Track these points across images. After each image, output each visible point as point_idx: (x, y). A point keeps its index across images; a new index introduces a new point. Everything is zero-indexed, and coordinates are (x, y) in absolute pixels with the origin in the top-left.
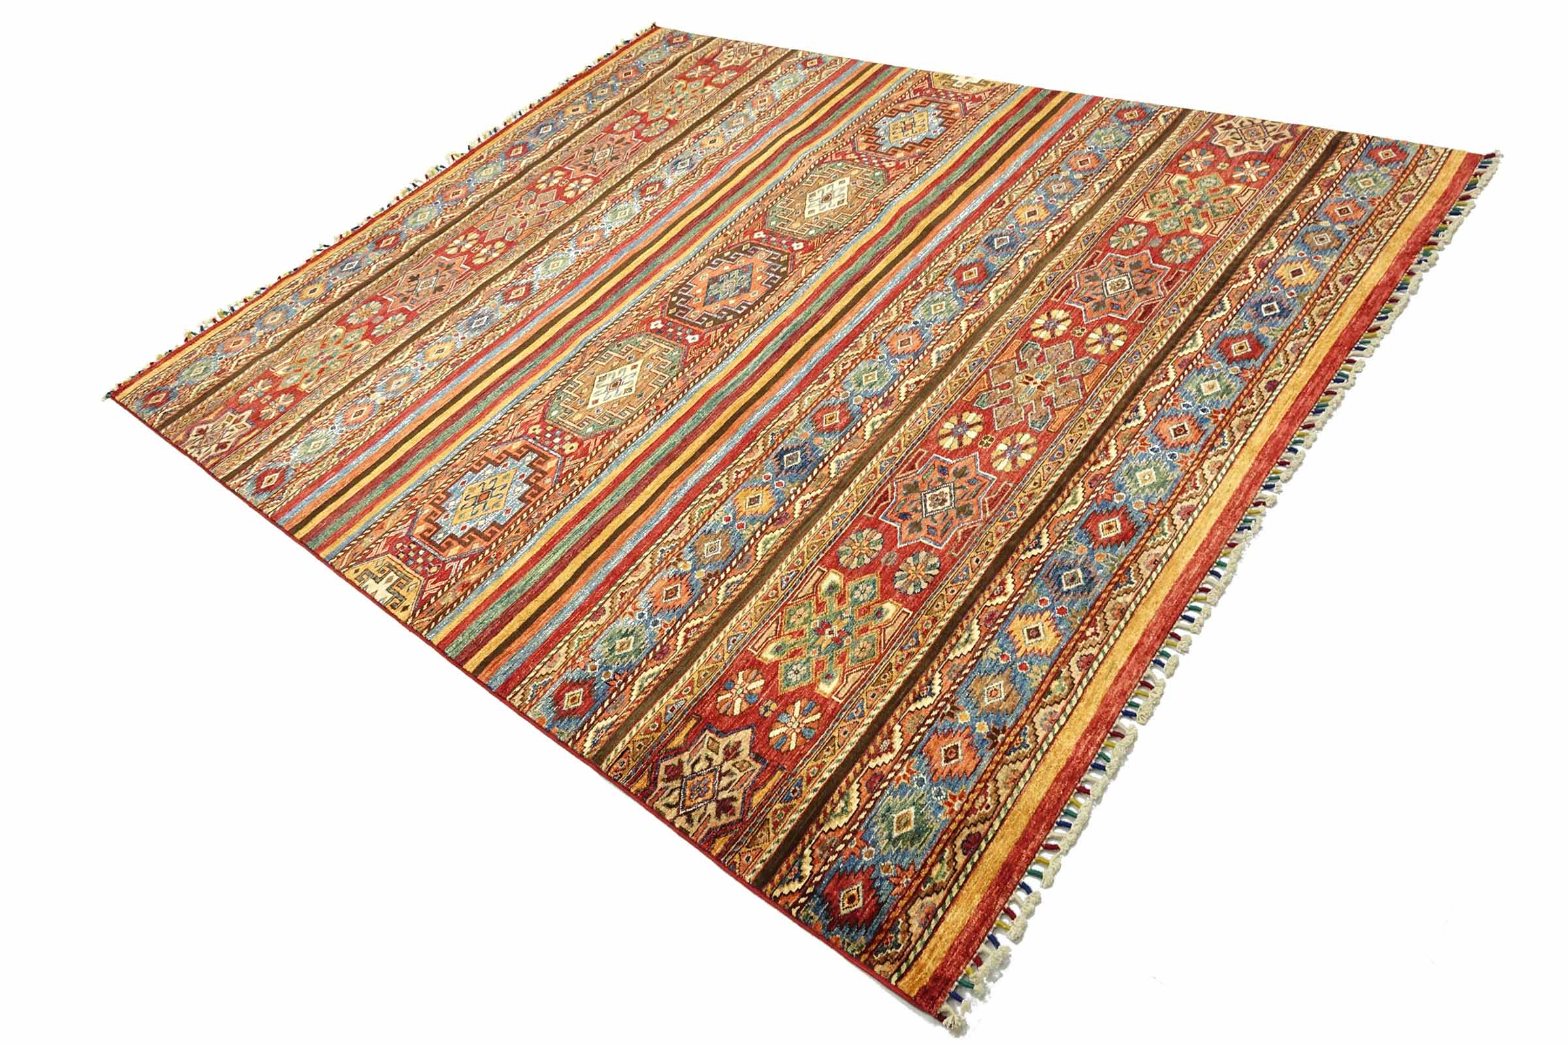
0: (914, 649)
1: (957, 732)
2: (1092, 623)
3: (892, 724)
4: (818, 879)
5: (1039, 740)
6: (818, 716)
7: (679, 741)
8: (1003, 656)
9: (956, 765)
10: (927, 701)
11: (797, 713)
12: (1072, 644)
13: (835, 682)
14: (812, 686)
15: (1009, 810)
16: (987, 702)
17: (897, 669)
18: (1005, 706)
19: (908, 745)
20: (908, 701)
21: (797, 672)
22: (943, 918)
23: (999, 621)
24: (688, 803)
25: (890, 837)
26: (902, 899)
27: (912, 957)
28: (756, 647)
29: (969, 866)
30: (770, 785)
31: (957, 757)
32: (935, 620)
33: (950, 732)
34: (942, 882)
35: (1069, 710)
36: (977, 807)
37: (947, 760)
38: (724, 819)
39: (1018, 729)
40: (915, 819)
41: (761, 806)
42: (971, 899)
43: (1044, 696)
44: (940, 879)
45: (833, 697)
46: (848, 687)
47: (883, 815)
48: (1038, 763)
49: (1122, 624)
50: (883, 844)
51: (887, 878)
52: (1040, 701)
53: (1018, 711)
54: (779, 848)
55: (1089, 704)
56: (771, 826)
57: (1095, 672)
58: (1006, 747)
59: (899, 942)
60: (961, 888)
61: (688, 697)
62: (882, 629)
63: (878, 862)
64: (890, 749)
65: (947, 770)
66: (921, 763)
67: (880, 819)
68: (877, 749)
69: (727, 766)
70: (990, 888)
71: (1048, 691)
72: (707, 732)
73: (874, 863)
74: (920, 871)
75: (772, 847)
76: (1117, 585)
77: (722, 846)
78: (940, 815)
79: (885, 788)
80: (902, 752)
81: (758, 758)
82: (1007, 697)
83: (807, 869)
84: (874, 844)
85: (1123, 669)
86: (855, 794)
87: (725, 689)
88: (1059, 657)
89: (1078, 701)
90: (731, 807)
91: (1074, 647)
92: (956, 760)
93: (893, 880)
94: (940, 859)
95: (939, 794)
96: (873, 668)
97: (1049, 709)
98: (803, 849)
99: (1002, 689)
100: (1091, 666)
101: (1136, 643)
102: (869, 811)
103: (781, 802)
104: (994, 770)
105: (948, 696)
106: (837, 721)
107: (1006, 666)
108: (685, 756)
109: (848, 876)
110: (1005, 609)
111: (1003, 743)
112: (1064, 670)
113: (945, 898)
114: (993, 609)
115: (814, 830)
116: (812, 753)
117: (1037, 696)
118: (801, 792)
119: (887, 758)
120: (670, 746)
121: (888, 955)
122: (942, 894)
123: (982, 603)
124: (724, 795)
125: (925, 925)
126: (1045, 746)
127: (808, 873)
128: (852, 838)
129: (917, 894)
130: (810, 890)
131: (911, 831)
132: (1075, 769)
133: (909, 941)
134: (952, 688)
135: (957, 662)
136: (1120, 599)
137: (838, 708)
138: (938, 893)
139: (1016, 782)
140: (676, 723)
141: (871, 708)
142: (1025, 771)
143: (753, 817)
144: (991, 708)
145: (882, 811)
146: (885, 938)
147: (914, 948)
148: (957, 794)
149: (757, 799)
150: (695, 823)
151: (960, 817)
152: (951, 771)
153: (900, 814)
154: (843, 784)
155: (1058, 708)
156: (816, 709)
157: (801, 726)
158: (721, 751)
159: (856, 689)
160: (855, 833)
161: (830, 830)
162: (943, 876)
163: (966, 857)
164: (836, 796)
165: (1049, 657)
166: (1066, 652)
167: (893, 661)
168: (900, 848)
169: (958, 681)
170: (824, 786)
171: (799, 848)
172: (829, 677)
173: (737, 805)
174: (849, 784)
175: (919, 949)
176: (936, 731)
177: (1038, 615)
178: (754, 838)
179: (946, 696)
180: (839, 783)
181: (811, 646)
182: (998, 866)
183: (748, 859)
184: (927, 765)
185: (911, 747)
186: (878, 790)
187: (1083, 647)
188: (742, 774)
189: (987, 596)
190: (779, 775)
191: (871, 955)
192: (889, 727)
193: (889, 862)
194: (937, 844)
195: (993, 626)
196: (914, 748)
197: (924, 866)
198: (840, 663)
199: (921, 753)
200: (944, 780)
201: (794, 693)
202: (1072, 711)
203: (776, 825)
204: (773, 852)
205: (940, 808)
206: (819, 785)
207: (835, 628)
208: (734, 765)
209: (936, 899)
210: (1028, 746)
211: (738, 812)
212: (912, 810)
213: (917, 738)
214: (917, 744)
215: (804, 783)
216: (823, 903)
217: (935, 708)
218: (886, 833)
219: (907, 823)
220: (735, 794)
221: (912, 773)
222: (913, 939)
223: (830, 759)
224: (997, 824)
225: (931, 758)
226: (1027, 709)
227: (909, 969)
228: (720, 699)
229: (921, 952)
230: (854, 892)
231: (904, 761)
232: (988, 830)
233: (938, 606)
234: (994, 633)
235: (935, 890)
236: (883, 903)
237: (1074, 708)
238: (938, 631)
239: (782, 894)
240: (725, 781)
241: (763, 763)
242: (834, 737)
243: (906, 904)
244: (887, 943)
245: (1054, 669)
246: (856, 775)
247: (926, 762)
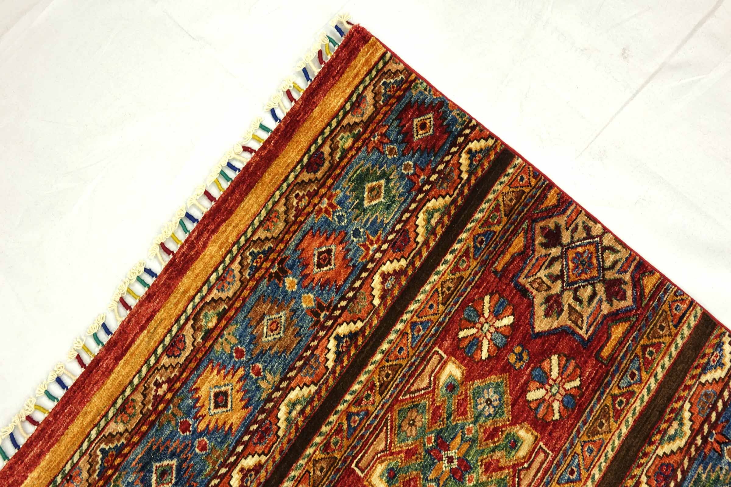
0: (354, 409)
1: (317, 284)
2: (158, 399)
3: (382, 308)
4: (454, 149)
5: (239, 258)
6: (462, 334)
7: (618, 331)
8: (258, 373)
9: (320, 246)
10: (343, 330)
11: (485, 343)
12: (184, 375)
13: (443, 378)
14: (468, 377)
15: (278, 189)
16: (283, 316)
17: (374, 385)
18: (266, 307)
19: (366, 278)
20: (364, 336)
21: (489, 402)
22: (346, 102)
23: (255, 427)
24: (592, 248)
25: (388, 181)
26: (380, 121)
27: (374, 73)
28: (542, 455)
29: (320, 141)
30: (508, 257)
31: (320, 254)
32: (326, 447)
33: (323, 286)
34: (345, 133)
35: (205, 289)
36: (307, 198)
37: (329, 251)
38: (551, 224)
39: (257, 275)
40: (363, 193)
41: (514, 233)
42: (321, 113)
43: (225, 311)
44: (346, 135)
45: (445, 356)
46: (429, 369)
47: (394, 202)
48: (245, 233)
49: (128, 392)
50: (394, 176)
51: (392, 142)
52: (230, 307)
53: (254, 298)
54: (492, 186)
55: (185, 292)
56: (502, 208)
57: (170, 331)
58: (271, 257)
59: (383, 87)
60: (329, 124)
61: (616, 391)
62: (388, 451)
63: (399, 159)
64: (385, 277)
65: (331, 241)
66: (355, 254)
67: (397, 198)
68: (398, 279)
69: (557, 288)
70: (305, 121)
71: (221, 316)
72: (586, 337)
73: (403, 158)
74: (362, 146)
75: (499, 187)
76: (119, 450)
77: (549, 197)
78: (341, 195)
79: (391, 233)
80: (373, 272)
81: (524, 292)
82: (262, 319)
83: (464, 160)
84: (402, 177)
85: (142, 329)
86: (421, 230)
87: (573, 396)
88: (201, 359)
89: (193, 298)
90: (545, 237)
91: (184, 371)
92: (320, 250)
93: (386, 140)
94: (345, 152)
95: (340, 218)
96: (401, 391)
97: (223, 295)
98: (469, 179)
99: (265, 330)
100: (172, 339)
101: (121, 362)
102: (406, 210)
103: (495, 232)
104: (286, 233)
105: (322, 333)
106: (441, 324)
107: (257, 360)
108: (606, 309)
109: (426, 148)
110: (246, 445)
111: (273, 261)
112: (199, 340)
113: (343, 118)
114: (259, 448)
115: (459, 199)
116: (466, 287)
117: (232, 313)
118: (474, 241)
119: (388, 267)
120: (626, 325)
121: (393, 78)
122: (345, 122)
123: (271, 462)
124: (555, 251)
125: (361, 97)
126: (235, 249)
127: (464, 155)
128: (423, 185)
129: (366, 125)
130: (461, 139)
131: (368, 182)
132: (213, 219)
133: (375, 86)
134: (316, 343)
135: (308, 379)
136: (121, 428)
137: (439, 340)
138: (349, 124)
139: (268, 218)
140: (625, 355)
141: (403, 334)
142: (258, 227)
143: (521, 222)
144: (281, 308)
145: (395, 207)
146: (396, 92)
147: (371, 80)
148: (323, 214)
149: (518, 243)
150: (581, 225)
151: (323, 191)
152: (327, 239)
153: (376, 202)
154: (432, 244)
155: (215, 294)
156: (465, 343)
157: (479, 325)
158: (566, 308)
159: (421, 363)
160: (420, 191)
161: (444, 197)
162: (343, 137)
163: (322, 150)
164: (439, 231)
165: (211, 361)
166: (192, 365)
167: (378, 398)
168: (380, 168)
169: (309, 353)
170: (451, 245)
171: (473, 182)
172: (451, 387)
173: (539, 239)
174: (426, 243)
175: (367, 79)
176: (338, 290)
177: (211, 426)
178: (518, 199)
179: (324, 333)
180: (437, 245)
181: (473, 441)
182: (296, 138)
183: (522, 179)
184: (349, 250)
185: (364, 275)
186: (398, 232)
187: (174, 368)
188: (538, 275)
189: (263, 473)
190: (499, 266)
191: (407, 78)
192: (385, 304)
193: (389, 157)
194: (345, 166)
195: (263, 421)
196: (360, 273)
197: (359, 149)
198: (439, 407)
199: (354, 266)
200: (334, 230)
201: (491, 372)
202: (202, 287)
203: (497, 208)
204: (498, 182)
205: (340, 203)
206: (457, 246)
207: (445, 466)
208: (549, 288)
209: (351, 119)
210: (250, 254)
211: (538, 230)
212: (366, 204)
213: (357, 284)
214: (358, 278)
215: (472, 250)
216: (448, 125)
217: (336, 319)
218: (392, 184)
219: (372, 190)
220: (543, 252)
221: (364, 245)
222: (372, 87)
223: (447, 277)
224: (291, 177)
225: (344, 258)
226: (244, 299)
227: (377, 63)
228: (577, 383)
229: (366, 76)
230: (421, 132)
231: (372, 260)
232: (300, 173)
233: (321, 469)
234: (262, 411)
235: (351, 127)
236: (396, 119)
237: (200, 290)
238: (325, 429)
239: (487, 141)
240: (556, 268)
241: (518, 284)
242: (443, 304)
243: (376, 116)
244: (393, 87)
245: (208, 344)
246: (419, 253)
247: (351, 254)
